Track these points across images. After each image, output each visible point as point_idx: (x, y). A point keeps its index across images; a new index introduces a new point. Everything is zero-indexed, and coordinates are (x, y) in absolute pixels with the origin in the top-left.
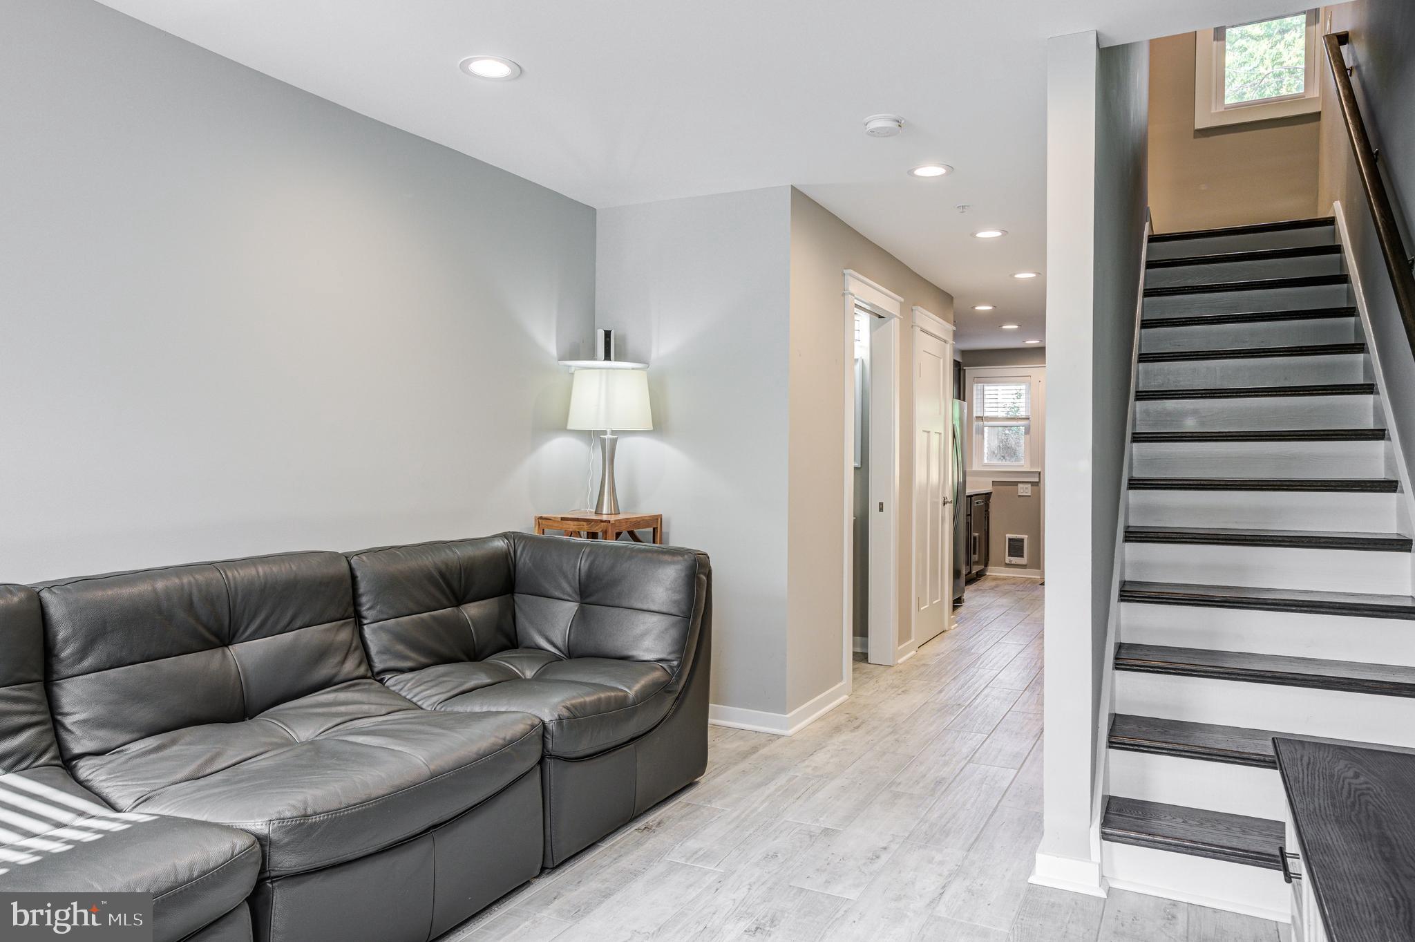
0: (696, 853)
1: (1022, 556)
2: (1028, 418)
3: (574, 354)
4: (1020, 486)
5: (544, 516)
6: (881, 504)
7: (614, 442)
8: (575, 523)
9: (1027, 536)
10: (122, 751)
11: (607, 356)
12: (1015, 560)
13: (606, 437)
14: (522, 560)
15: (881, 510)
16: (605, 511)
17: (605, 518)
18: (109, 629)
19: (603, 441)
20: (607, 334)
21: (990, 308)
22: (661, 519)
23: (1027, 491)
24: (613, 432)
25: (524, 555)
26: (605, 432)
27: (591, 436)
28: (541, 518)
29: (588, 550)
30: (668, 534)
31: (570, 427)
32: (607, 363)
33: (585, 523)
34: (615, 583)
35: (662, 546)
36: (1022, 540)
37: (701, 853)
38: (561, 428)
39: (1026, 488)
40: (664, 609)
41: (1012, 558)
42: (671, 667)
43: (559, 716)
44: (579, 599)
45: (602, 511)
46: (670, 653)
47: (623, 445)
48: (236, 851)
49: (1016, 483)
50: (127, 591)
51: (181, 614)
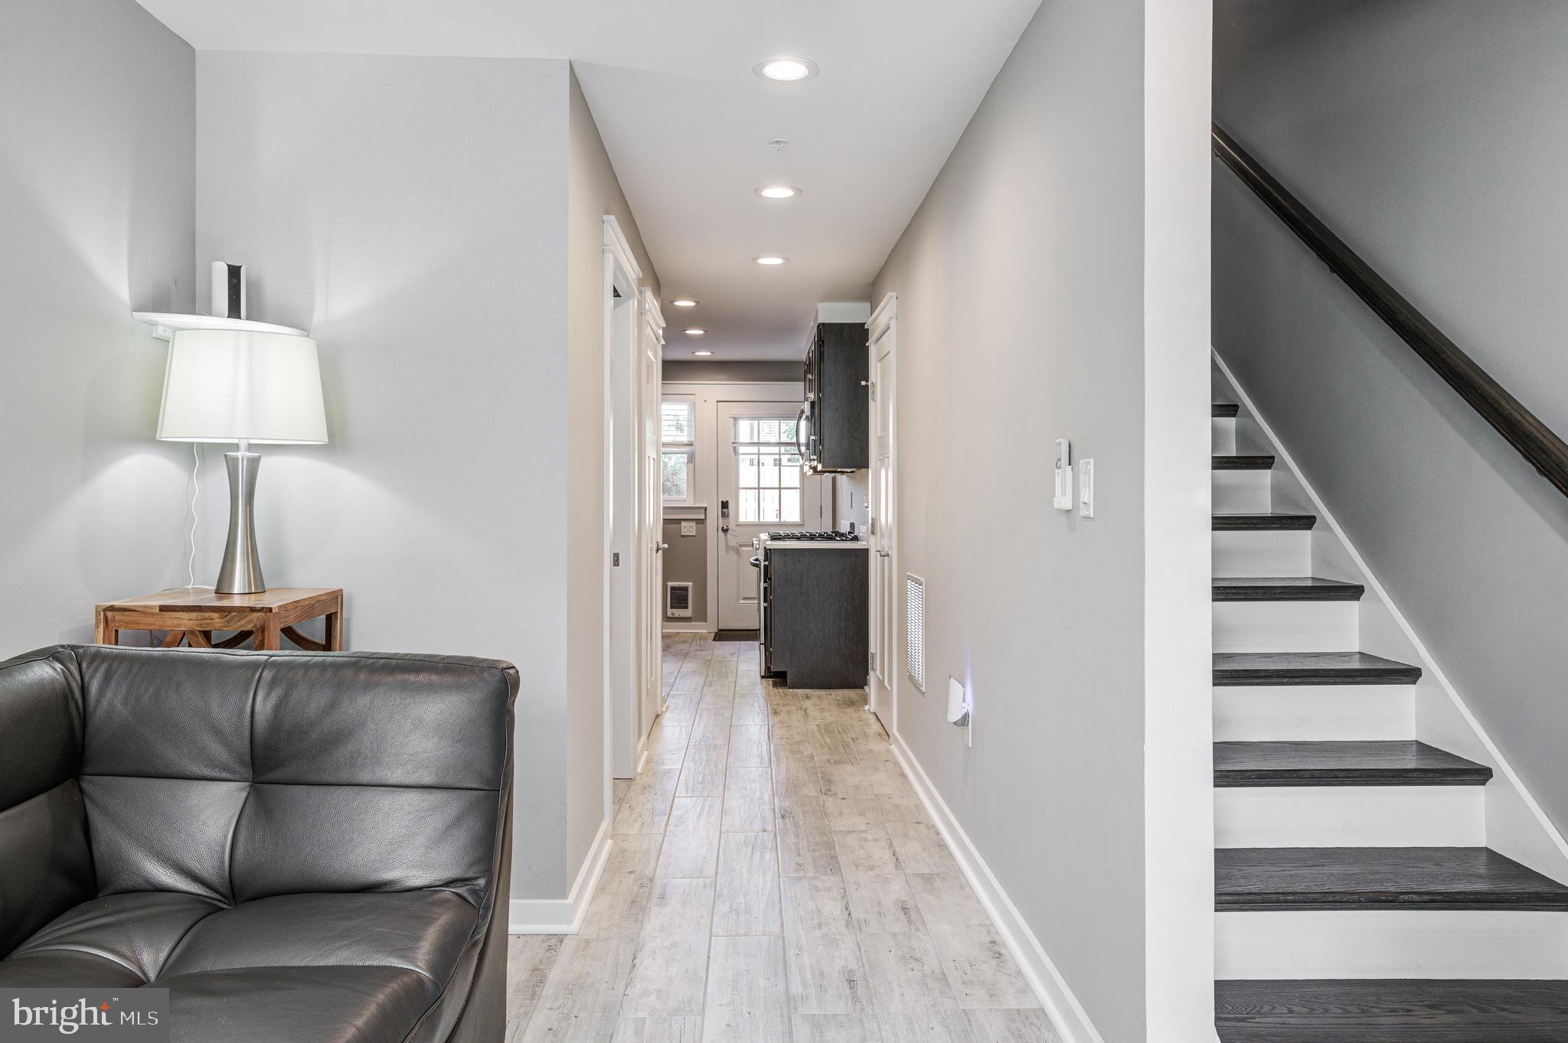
1: (686, 607)
2: (690, 444)
3: (160, 303)
4: (683, 524)
5: (118, 603)
6: (616, 555)
7: (254, 465)
8: (193, 615)
9: (691, 584)
11: (234, 311)
12: (679, 613)
13: (239, 454)
14: (105, 703)
15: (616, 563)
16: (238, 586)
17: (237, 602)
19: (232, 466)
20: (234, 273)
21: (693, 304)
22: (342, 596)
23: (691, 530)
24: (251, 447)
25: (109, 694)
26: (236, 447)
27: (194, 454)
28: (112, 608)
29: (267, 675)
31: (172, 429)
32: (233, 323)
33: (215, 615)
34: (338, 737)
36: (686, 589)
38: (147, 435)
39: (691, 527)
40: (428, 779)
41: (674, 610)
42: (474, 892)
44: (249, 774)
45: (231, 585)
46: (470, 866)
47: (268, 465)
49: (679, 521)
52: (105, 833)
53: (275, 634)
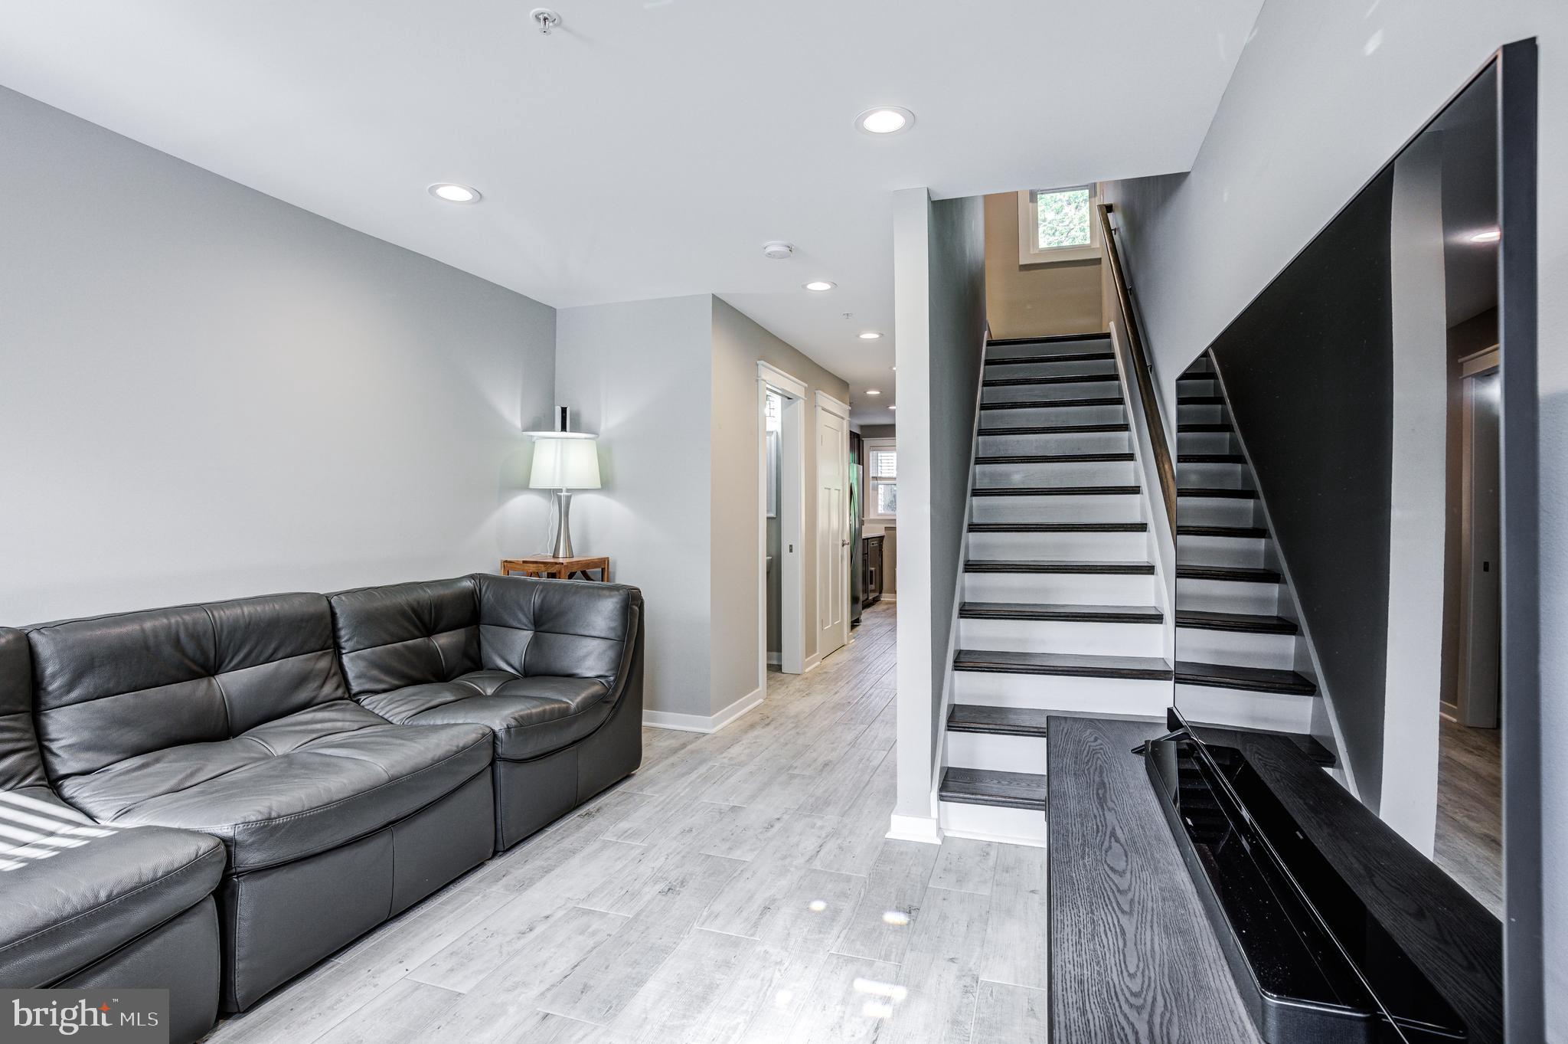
0: (626, 832)
3: (536, 426)
5: (509, 559)
6: (791, 546)
7: (569, 498)
8: (535, 565)
10: (108, 770)
11: (564, 428)
13: (562, 494)
14: (486, 596)
15: (791, 551)
16: (561, 555)
17: (561, 561)
18: (97, 664)
19: (559, 498)
20: (564, 410)
21: (878, 393)
22: (608, 561)
24: (568, 490)
25: (488, 592)
26: (561, 490)
27: (551, 493)
28: (506, 561)
29: (541, 587)
30: (614, 573)
31: (531, 486)
32: (564, 434)
33: (542, 565)
34: (561, 614)
35: (609, 584)
37: (630, 832)
38: (525, 487)
40: (603, 635)
42: (608, 682)
43: (507, 725)
44: (533, 628)
45: (558, 555)
46: (608, 670)
47: (576, 501)
48: (200, 853)
50: (116, 631)
51: (168, 650)
52: (486, 647)
53: (579, 573)
